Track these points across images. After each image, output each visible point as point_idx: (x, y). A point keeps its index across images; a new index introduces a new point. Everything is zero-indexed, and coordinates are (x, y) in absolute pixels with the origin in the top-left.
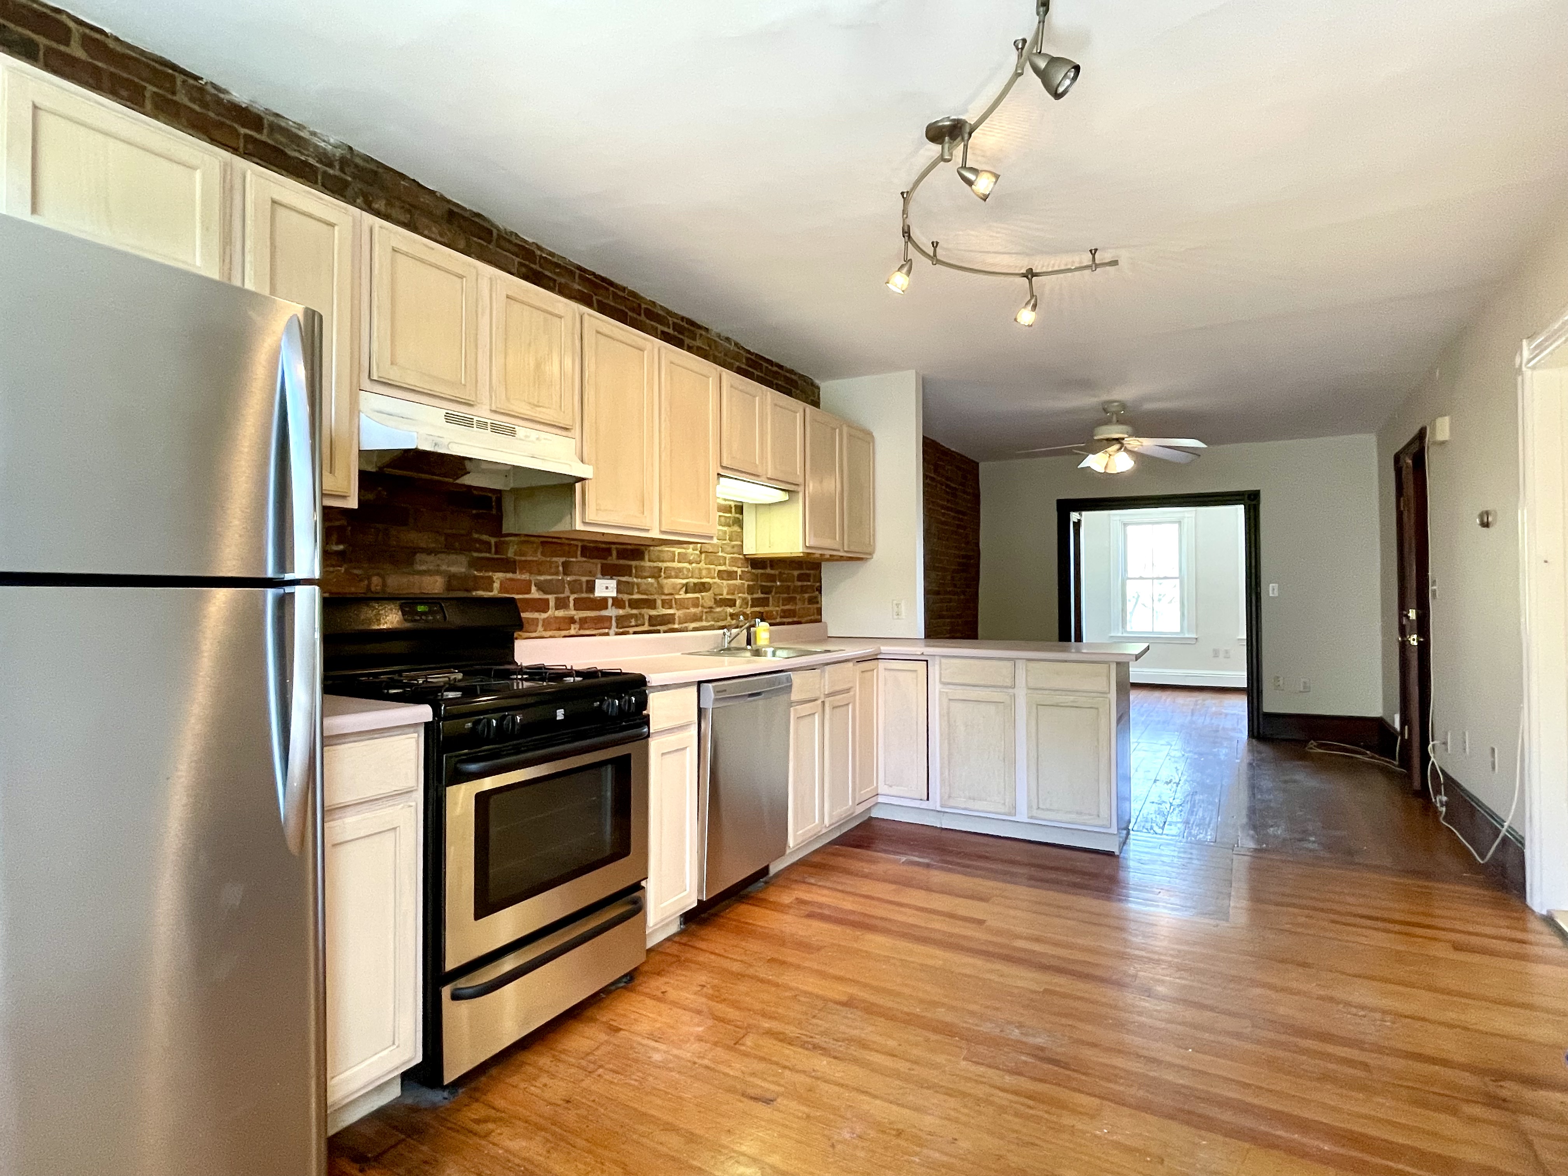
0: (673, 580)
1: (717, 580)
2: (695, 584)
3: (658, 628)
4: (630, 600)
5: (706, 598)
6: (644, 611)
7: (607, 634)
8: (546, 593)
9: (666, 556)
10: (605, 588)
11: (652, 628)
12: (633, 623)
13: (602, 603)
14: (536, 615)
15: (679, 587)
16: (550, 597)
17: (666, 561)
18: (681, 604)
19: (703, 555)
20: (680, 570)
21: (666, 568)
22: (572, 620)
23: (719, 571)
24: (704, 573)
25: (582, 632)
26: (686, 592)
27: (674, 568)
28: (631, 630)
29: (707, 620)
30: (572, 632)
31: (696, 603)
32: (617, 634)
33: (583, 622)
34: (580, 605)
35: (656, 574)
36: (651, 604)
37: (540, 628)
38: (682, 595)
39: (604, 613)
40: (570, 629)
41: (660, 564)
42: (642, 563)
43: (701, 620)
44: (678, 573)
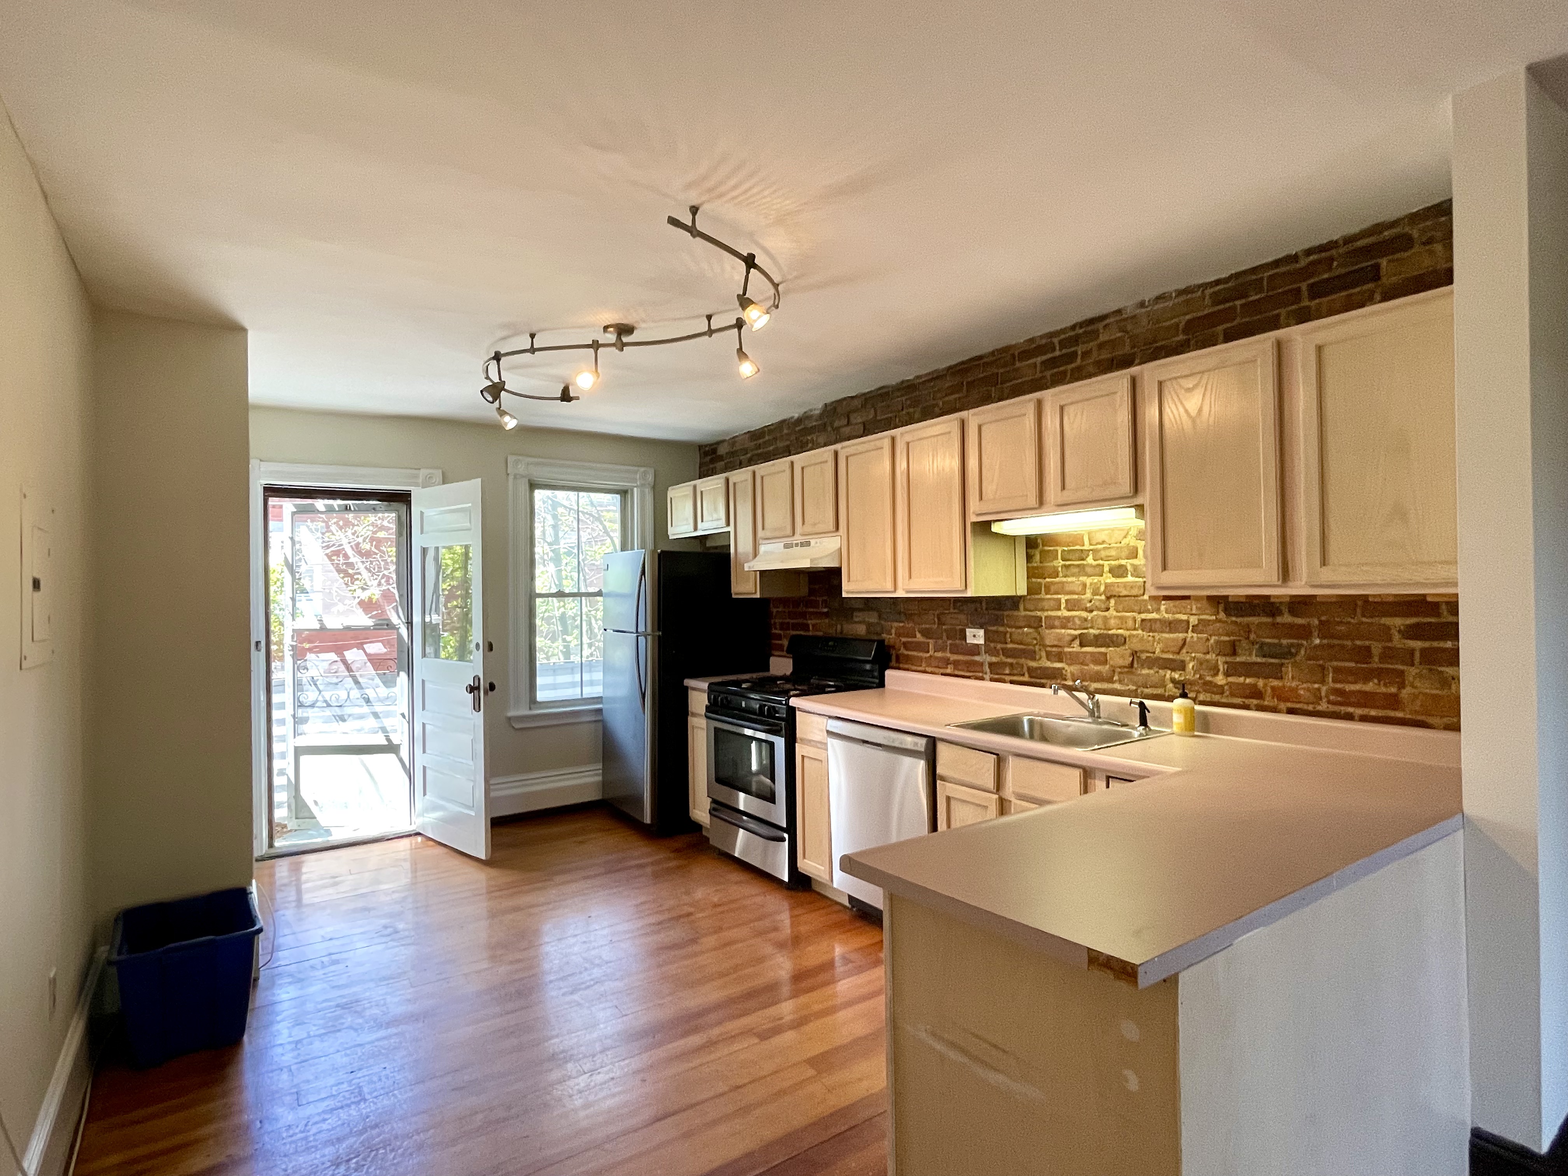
0: (1058, 631)
1: (1140, 632)
2: (1095, 636)
3: (1043, 681)
4: (1003, 649)
5: (1117, 656)
6: (1023, 661)
7: (982, 679)
8: (927, 638)
9: (1046, 605)
10: (976, 636)
11: (1033, 680)
12: (1007, 672)
13: (975, 650)
14: (921, 654)
15: (1068, 638)
16: (930, 641)
17: (1047, 610)
18: (1074, 659)
19: (1112, 601)
20: (1068, 619)
21: (1046, 617)
22: (947, 662)
23: (1143, 620)
24: (1112, 622)
25: (956, 672)
26: (1082, 645)
27: (1059, 617)
28: (1008, 678)
29: (1120, 681)
30: (949, 671)
31: (1102, 660)
32: (992, 680)
33: (956, 664)
34: (955, 650)
35: (1036, 624)
36: (1032, 655)
37: (924, 665)
38: (1076, 648)
39: (977, 658)
40: (947, 668)
41: (1039, 613)
42: (1016, 613)
43: (1110, 680)
44: (1065, 623)
